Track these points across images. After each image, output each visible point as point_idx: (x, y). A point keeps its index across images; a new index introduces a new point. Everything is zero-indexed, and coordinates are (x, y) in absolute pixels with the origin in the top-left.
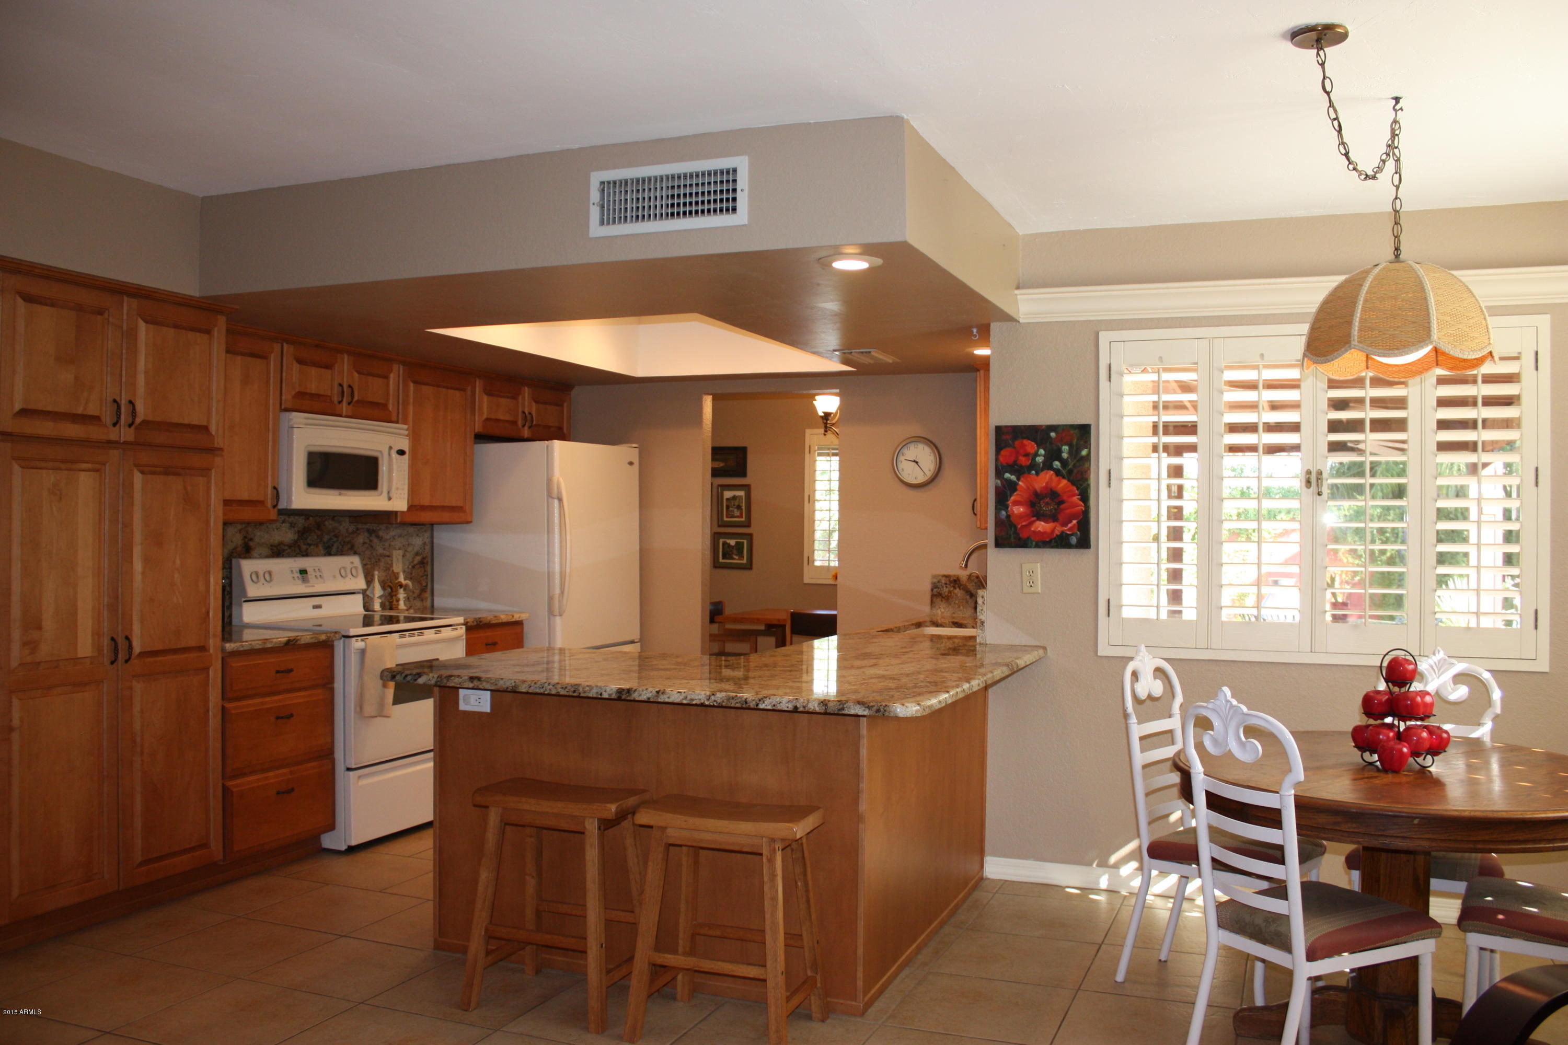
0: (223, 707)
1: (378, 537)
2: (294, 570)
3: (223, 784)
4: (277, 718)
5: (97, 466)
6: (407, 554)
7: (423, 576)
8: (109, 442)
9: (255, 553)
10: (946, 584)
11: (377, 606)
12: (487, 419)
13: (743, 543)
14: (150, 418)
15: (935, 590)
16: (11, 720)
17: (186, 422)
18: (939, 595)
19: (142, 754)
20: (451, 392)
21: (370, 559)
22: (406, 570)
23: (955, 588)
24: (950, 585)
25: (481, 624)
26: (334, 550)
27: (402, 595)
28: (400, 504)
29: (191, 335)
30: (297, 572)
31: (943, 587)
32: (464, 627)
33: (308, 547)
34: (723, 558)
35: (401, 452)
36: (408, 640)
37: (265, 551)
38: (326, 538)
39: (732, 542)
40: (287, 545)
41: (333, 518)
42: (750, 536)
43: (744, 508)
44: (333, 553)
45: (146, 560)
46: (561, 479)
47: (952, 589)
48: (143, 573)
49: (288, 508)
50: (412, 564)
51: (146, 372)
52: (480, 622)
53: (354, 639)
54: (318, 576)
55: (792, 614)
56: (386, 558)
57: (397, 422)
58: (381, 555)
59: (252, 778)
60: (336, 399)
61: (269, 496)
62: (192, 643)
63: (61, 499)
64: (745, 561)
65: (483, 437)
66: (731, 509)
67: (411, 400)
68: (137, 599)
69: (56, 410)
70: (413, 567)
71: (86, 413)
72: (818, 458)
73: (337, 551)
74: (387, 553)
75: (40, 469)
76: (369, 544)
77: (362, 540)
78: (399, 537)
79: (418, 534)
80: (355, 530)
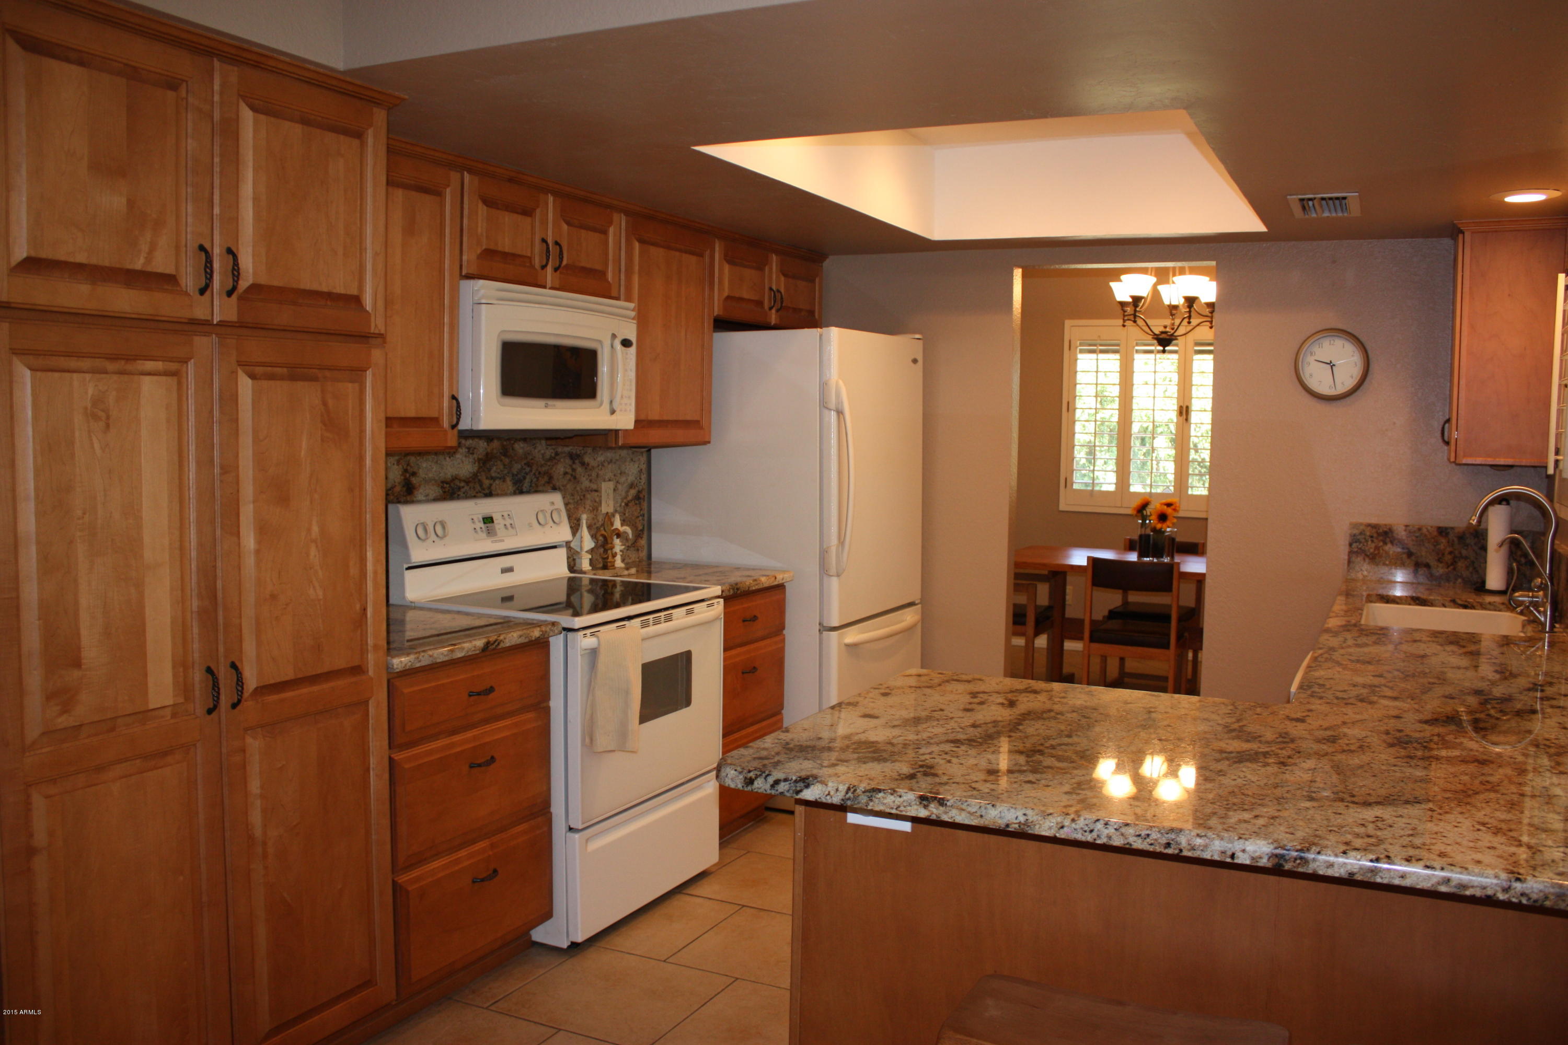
0: (390, 759)
1: (583, 464)
2: (475, 518)
3: (393, 881)
4: (471, 767)
5: (173, 366)
6: (620, 487)
7: (638, 517)
8: (193, 322)
9: (419, 494)
10: (1372, 537)
11: (585, 565)
12: (728, 298)
14: (263, 280)
15: (1354, 545)
17: (324, 289)
18: (1361, 552)
19: (265, 856)
20: (685, 257)
21: (573, 495)
22: (618, 509)
23: (1385, 543)
24: (1377, 538)
25: (739, 592)
26: (526, 485)
27: (618, 546)
28: (625, 420)
29: (330, 138)
30: (480, 522)
31: (1367, 541)
32: (722, 601)
33: (492, 482)
35: (626, 343)
37: (435, 491)
38: (516, 467)
40: (464, 481)
41: (525, 440)
44: (525, 490)
45: (262, 530)
46: (841, 382)
47: (1381, 544)
48: (258, 552)
49: (475, 428)
50: (625, 501)
51: (256, 199)
52: (738, 589)
53: (581, 633)
54: (509, 526)
55: (1093, 561)
56: (594, 493)
57: (618, 298)
58: (588, 489)
59: (435, 864)
60: (537, 263)
61: (446, 411)
62: (341, 663)
63: (108, 426)
65: (724, 324)
67: (636, 268)
68: (250, 598)
69: (94, 261)
70: (627, 505)
71: (149, 269)
72: (1080, 356)
73: (531, 486)
74: (594, 486)
75: (69, 371)
76: (572, 475)
77: (562, 469)
78: (609, 463)
79: (632, 460)
80: (553, 455)
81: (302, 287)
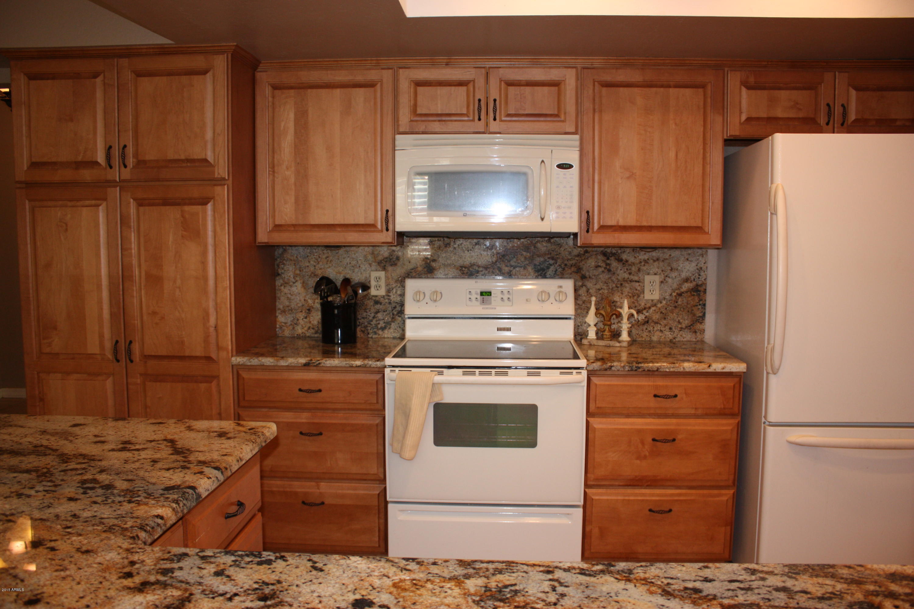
0: (237, 413)
1: (620, 260)
2: (473, 291)
4: (302, 433)
5: (99, 202)
6: (670, 280)
7: (696, 305)
8: (108, 181)
11: (591, 333)
12: (750, 119)
21: (606, 283)
22: (667, 297)
26: (550, 272)
27: (624, 325)
28: (562, 224)
29: (184, 79)
30: (477, 294)
32: (584, 373)
33: (511, 269)
35: (565, 166)
37: (453, 272)
38: (538, 260)
40: (483, 267)
45: (147, 279)
50: (678, 292)
52: (639, 368)
53: (389, 369)
54: (505, 299)
56: (633, 284)
58: (624, 280)
60: (475, 116)
63: (67, 230)
69: (59, 160)
70: (677, 295)
71: (85, 160)
73: (555, 274)
74: (635, 278)
76: (605, 268)
77: (593, 264)
78: (654, 261)
79: (687, 259)
80: (582, 252)
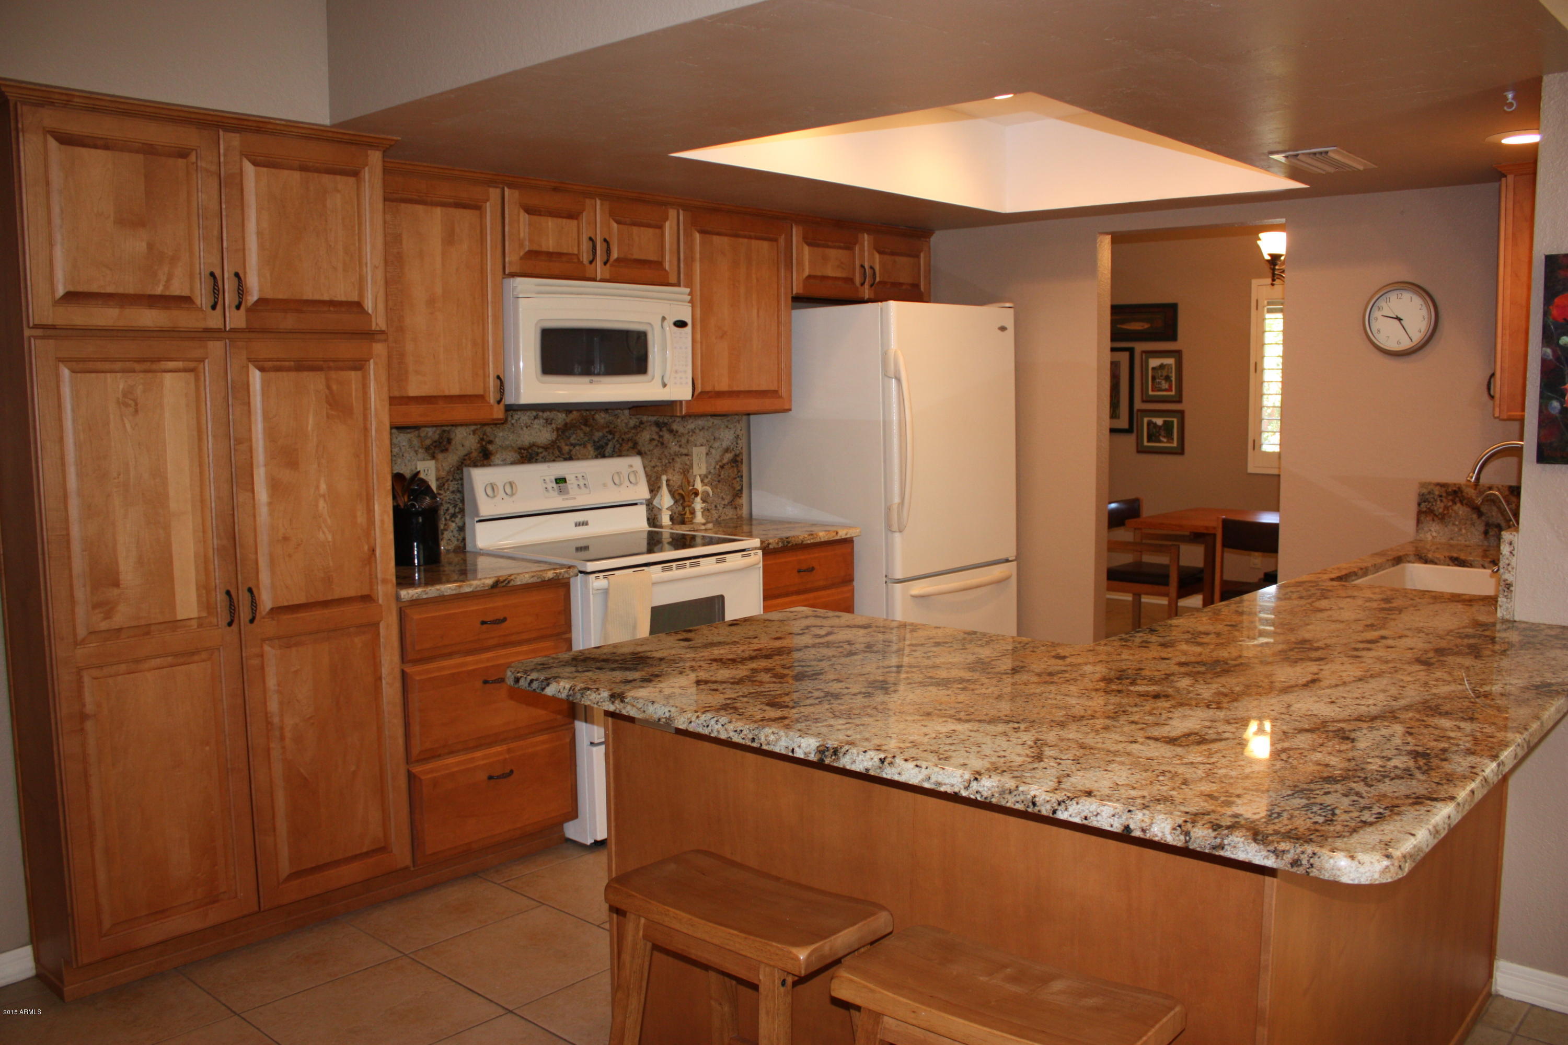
0: (403, 672)
1: (671, 431)
2: (547, 479)
3: (409, 771)
4: (486, 682)
5: (192, 365)
6: (713, 451)
7: (735, 478)
8: (208, 330)
9: (497, 459)
10: (1441, 496)
11: (665, 519)
12: (809, 277)
13: (1173, 422)
14: (270, 295)
15: (1423, 505)
16: (84, 705)
17: (326, 297)
18: (1430, 512)
19: (282, 738)
20: (754, 243)
21: (660, 459)
22: (712, 471)
23: (1455, 503)
24: (1446, 498)
25: (790, 545)
26: (609, 449)
27: (698, 505)
28: (680, 391)
29: (326, 179)
30: (552, 482)
31: (1436, 501)
32: (760, 552)
33: (572, 448)
34: (1149, 441)
35: (681, 324)
36: (675, 573)
37: (512, 456)
38: (598, 435)
39: (1159, 421)
40: (543, 447)
41: (606, 410)
42: (1181, 414)
43: (1173, 379)
44: (607, 454)
45: (275, 486)
46: (899, 353)
47: (1450, 503)
48: (270, 504)
49: (517, 403)
50: (720, 464)
51: (259, 233)
52: (788, 542)
53: (593, 576)
54: (582, 486)
55: (1225, 522)
56: (684, 457)
57: (678, 284)
58: (676, 454)
59: (451, 760)
60: (585, 259)
61: (492, 389)
62: (351, 590)
63: (136, 411)
64: (1175, 444)
65: (804, 300)
66: (1158, 380)
67: (698, 256)
68: (264, 538)
69: (121, 291)
70: (722, 467)
71: (167, 293)
72: (1268, 316)
73: (614, 451)
74: (684, 451)
75: (103, 372)
76: (658, 441)
77: (648, 436)
78: (700, 430)
79: (727, 427)
80: (638, 424)
81: (305, 298)
